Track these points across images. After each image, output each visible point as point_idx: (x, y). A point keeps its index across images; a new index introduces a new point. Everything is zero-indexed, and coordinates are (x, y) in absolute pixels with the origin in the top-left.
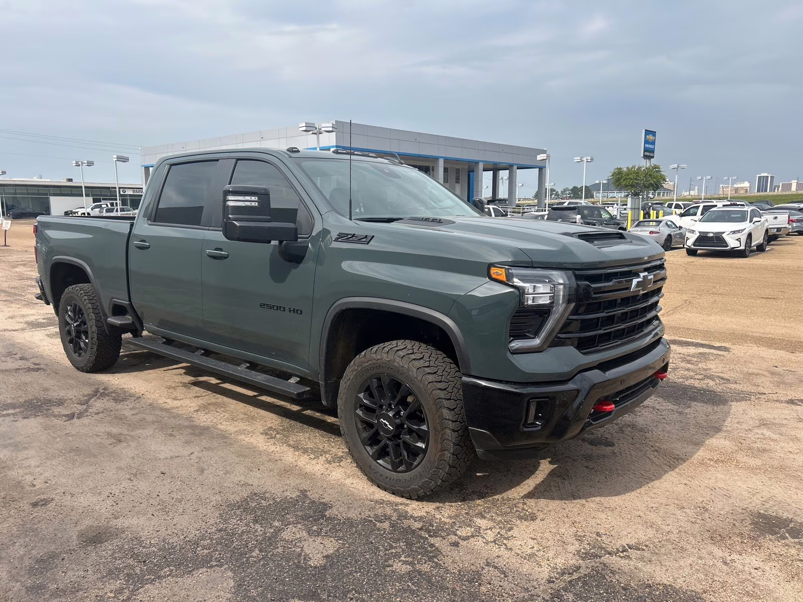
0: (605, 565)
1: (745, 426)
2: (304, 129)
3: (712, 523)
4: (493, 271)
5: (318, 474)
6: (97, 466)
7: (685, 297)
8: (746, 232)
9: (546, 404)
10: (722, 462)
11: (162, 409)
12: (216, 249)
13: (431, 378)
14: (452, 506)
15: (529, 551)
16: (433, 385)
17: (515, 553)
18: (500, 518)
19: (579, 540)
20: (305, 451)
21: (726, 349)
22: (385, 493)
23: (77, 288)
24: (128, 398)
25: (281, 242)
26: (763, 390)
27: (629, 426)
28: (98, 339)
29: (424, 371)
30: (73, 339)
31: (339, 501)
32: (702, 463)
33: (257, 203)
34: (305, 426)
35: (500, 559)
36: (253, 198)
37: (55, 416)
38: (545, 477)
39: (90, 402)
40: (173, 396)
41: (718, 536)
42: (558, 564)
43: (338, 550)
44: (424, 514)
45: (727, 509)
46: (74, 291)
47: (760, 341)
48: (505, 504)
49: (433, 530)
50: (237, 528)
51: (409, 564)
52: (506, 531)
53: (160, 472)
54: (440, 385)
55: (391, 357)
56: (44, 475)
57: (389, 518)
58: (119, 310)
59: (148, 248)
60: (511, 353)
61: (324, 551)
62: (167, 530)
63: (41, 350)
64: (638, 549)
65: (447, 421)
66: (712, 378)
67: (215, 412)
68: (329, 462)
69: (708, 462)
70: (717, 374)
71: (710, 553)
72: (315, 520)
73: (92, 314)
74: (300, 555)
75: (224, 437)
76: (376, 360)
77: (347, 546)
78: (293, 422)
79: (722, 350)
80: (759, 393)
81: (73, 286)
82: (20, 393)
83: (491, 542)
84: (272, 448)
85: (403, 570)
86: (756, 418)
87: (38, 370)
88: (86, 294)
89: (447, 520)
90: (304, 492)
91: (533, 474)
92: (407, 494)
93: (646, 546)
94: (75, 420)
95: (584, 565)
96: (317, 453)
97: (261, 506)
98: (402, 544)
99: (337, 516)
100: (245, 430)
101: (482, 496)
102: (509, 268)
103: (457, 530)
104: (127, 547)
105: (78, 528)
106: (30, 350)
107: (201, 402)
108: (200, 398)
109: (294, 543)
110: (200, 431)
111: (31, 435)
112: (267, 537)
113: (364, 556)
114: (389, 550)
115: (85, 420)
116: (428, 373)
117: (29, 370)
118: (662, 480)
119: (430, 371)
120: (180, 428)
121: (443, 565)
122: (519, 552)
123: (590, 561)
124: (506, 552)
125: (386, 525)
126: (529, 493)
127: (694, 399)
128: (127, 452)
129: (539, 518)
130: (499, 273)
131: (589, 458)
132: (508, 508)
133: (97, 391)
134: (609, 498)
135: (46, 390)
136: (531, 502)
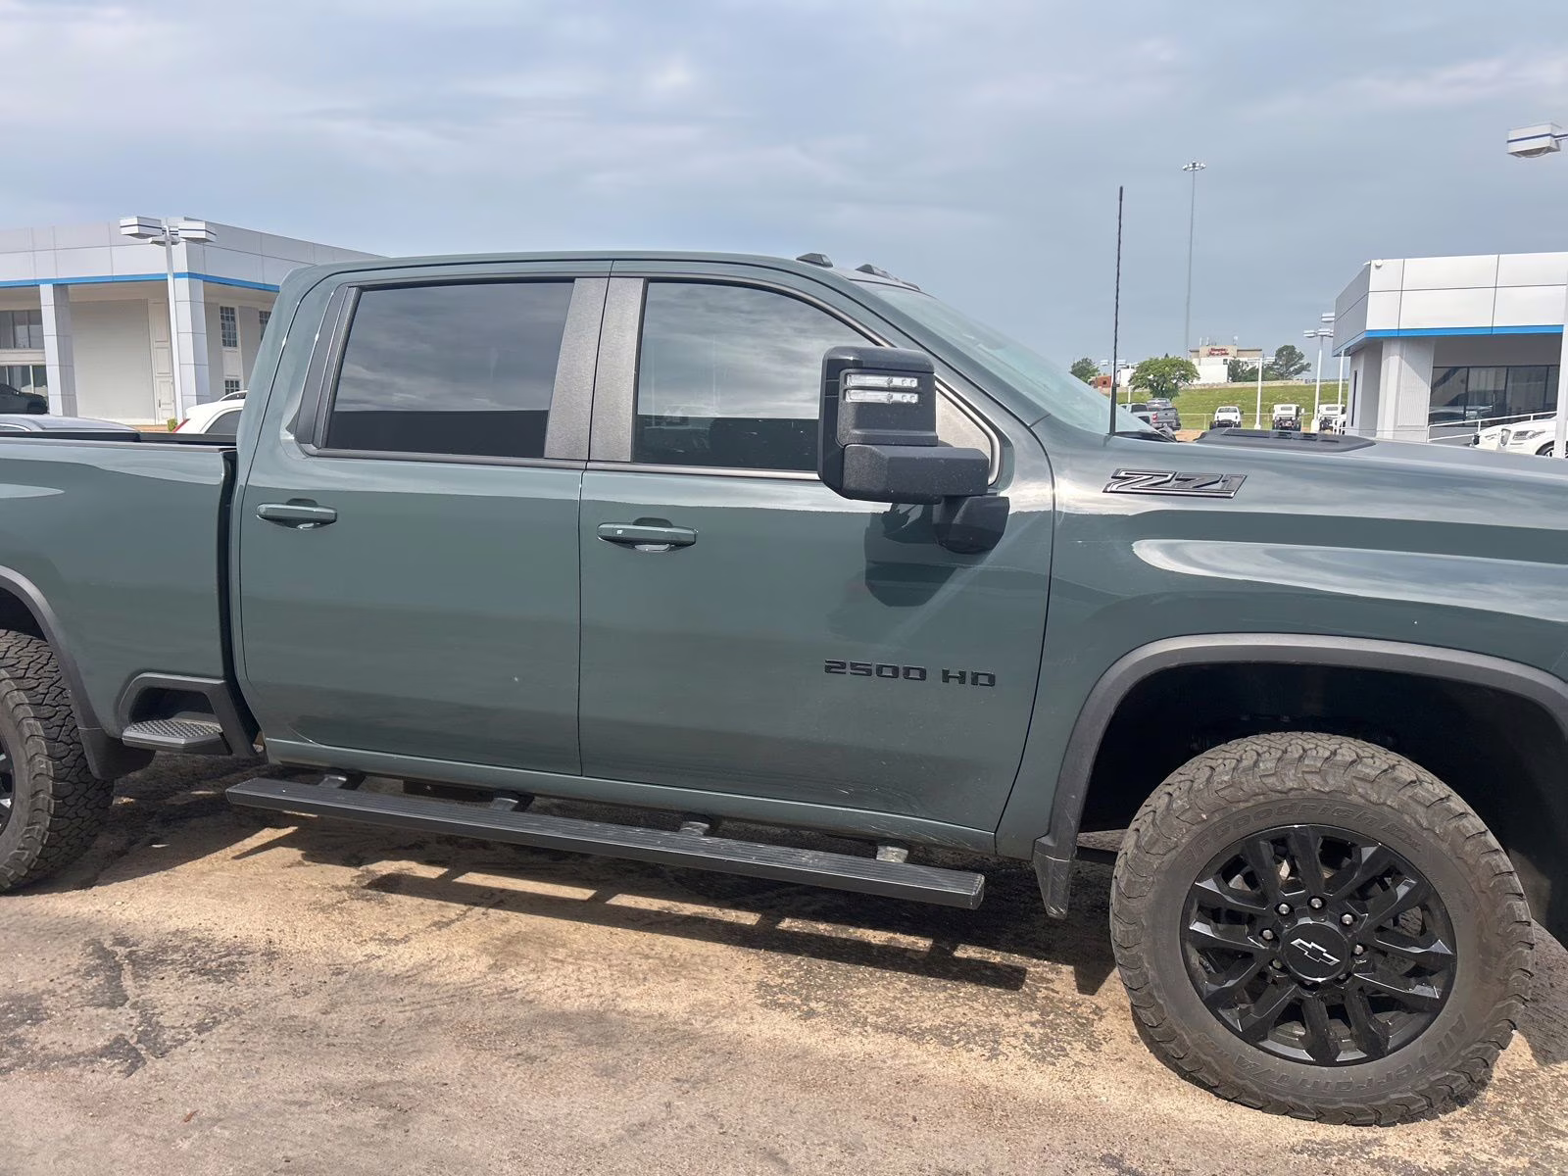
2: (135, 230)
5: (1069, 1100)
12: (638, 523)
20: (943, 1038)
24: (234, 959)
33: (916, 396)
36: (909, 382)
37: (70, 1061)
39: (130, 994)
40: (369, 933)
55: (1334, 782)
59: (335, 521)
67: (556, 964)
68: (1042, 1059)
75: (681, 1035)
84: (854, 1046)
94: (157, 1064)
96: (979, 1038)
100: (708, 1004)
107: (473, 937)
108: (455, 928)
110: (593, 1031)
115: (193, 1060)
120: (523, 1029)
128: (470, 1142)
133: (104, 951)
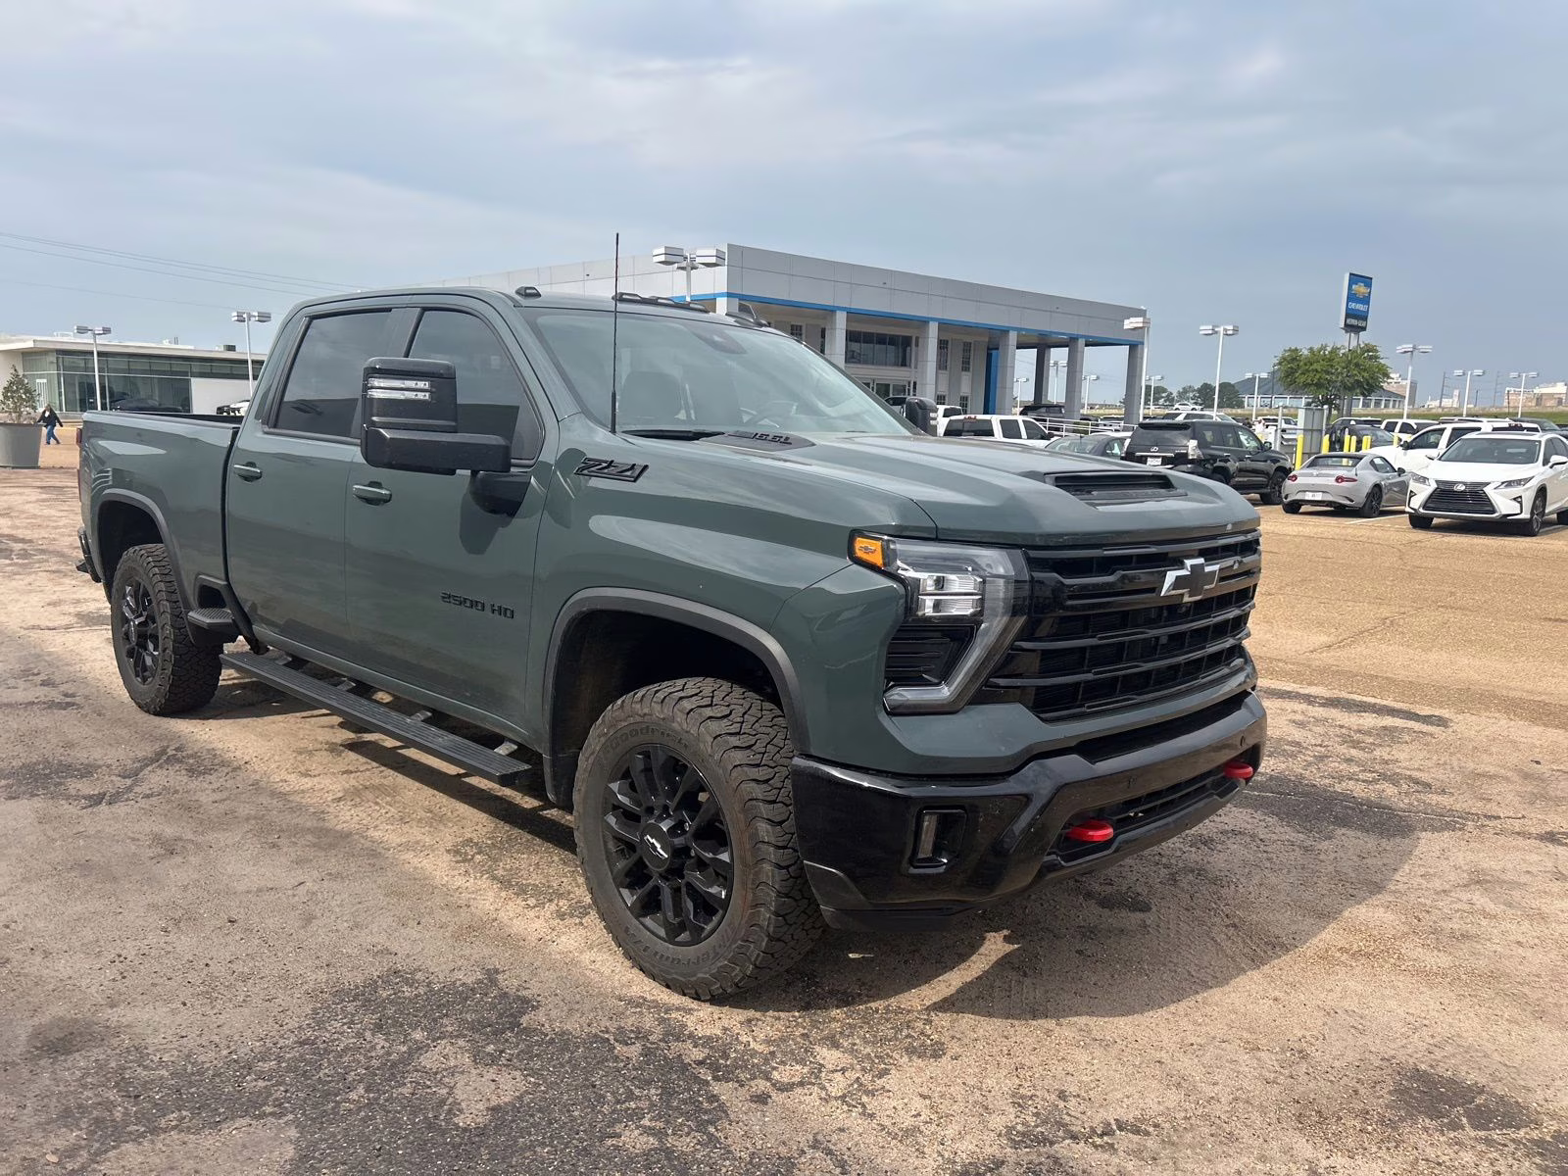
0: (1056, 1160)
1: (1437, 884)
2: (662, 258)
3: (1310, 1084)
4: (860, 543)
5: (533, 939)
6: (113, 899)
7: (1385, 612)
8: (1534, 484)
9: (955, 821)
10: (1368, 955)
11: (273, 794)
12: (369, 484)
13: (739, 757)
14: (779, 1019)
15: (908, 1122)
16: (743, 771)
17: (878, 1125)
18: (868, 1050)
19: (1020, 1105)
20: (522, 891)
21: (1442, 722)
22: (654, 984)
23: (143, 552)
24: (215, 768)
25: (474, 473)
26: (1494, 809)
27: (1192, 871)
28: (174, 652)
29: (727, 742)
30: (134, 649)
31: (556, 995)
32: (1324, 957)
33: (427, 394)
34: (538, 840)
35: (843, 1136)
36: (421, 384)
37: (68, 797)
38: (987, 967)
39: (142, 774)
40: (302, 769)
41: (1313, 1113)
42: (960, 1153)
43: (520, 1098)
44: (719, 1033)
45: (1351, 1056)
46: (137, 556)
47: (1514, 707)
48: (887, 1020)
49: (727, 1066)
50: (338, 1039)
51: (654, 1135)
52: (873, 1077)
53: (226, 917)
54: (754, 773)
55: (667, 712)
56: (9, 912)
57: (645, 1037)
58: (210, 597)
59: (257, 478)
60: (888, 713)
61: (494, 1097)
62: (200, 1035)
63: (86, 668)
64: (1137, 1131)
65: (764, 847)
66: (1393, 779)
67: (372, 805)
68: (561, 916)
69: (1338, 954)
70: (1408, 773)
71: (1288, 1151)
72: (495, 1033)
73: (165, 603)
74: (443, 1102)
75: (375, 855)
76: (640, 715)
77: (543, 1088)
78: (516, 831)
79: (1432, 724)
80: (1485, 816)
81: (136, 548)
82: (19, 748)
83: (836, 1098)
84: (460, 881)
85: (638, 1146)
86: (1465, 868)
87: (69, 705)
88: (158, 564)
89: (759, 1048)
90: (492, 975)
91: (964, 961)
92: (691, 989)
93: (1156, 1126)
94: (103, 807)
95: (1012, 1159)
96: (544, 895)
97: (399, 998)
98: (653, 1091)
99: (543, 1025)
100: (417, 842)
101: (846, 1000)
102: (889, 541)
103: (774, 1068)
104: (113, 1065)
105: (36, 1021)
106: (66, 668)
107: (353, 782)
108: (352, 775)
109: (439, 1076)
110: (330, 840)
111: (11, 832)
112: (388, 1061)
113: (569, 1111)
114: (624, 1102)
115: (121, 809)
116: (735, 747)
117: (51, 705)
118: (1227, 988)
119: (738, 743)
120: (296, 831)
121: (723, 1140)
122: (887, 1122)
123: (1028, 1150)
124: (860, 1121)
125: (634, 1051)
126: (945, 1000)
127: (1343, 822)
128: (177, 874)
129: (949, 1054)
130: (869, 549)
131: (1089, 933)
132: (892, 1028)
133: (163, 751)
134: (1106, 1019)
135: (69, 745)
136: (943, 1019)
